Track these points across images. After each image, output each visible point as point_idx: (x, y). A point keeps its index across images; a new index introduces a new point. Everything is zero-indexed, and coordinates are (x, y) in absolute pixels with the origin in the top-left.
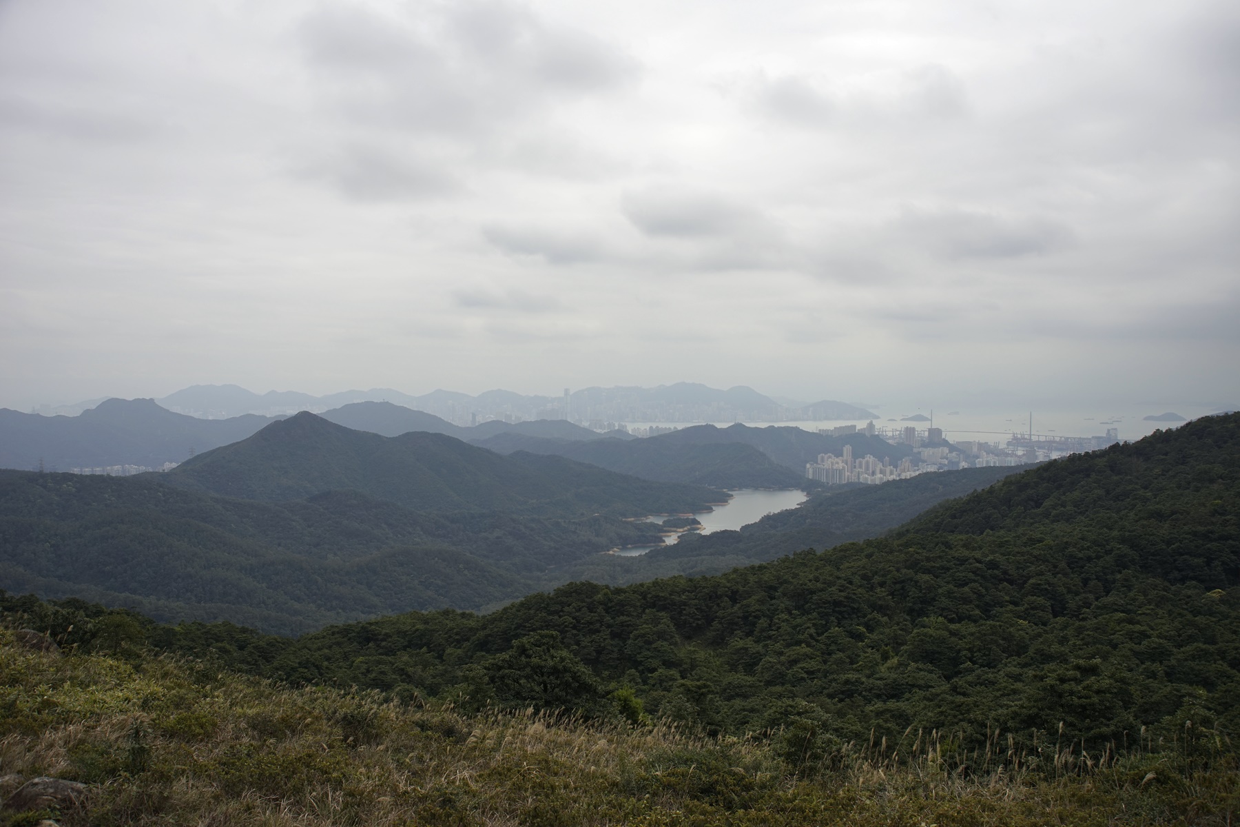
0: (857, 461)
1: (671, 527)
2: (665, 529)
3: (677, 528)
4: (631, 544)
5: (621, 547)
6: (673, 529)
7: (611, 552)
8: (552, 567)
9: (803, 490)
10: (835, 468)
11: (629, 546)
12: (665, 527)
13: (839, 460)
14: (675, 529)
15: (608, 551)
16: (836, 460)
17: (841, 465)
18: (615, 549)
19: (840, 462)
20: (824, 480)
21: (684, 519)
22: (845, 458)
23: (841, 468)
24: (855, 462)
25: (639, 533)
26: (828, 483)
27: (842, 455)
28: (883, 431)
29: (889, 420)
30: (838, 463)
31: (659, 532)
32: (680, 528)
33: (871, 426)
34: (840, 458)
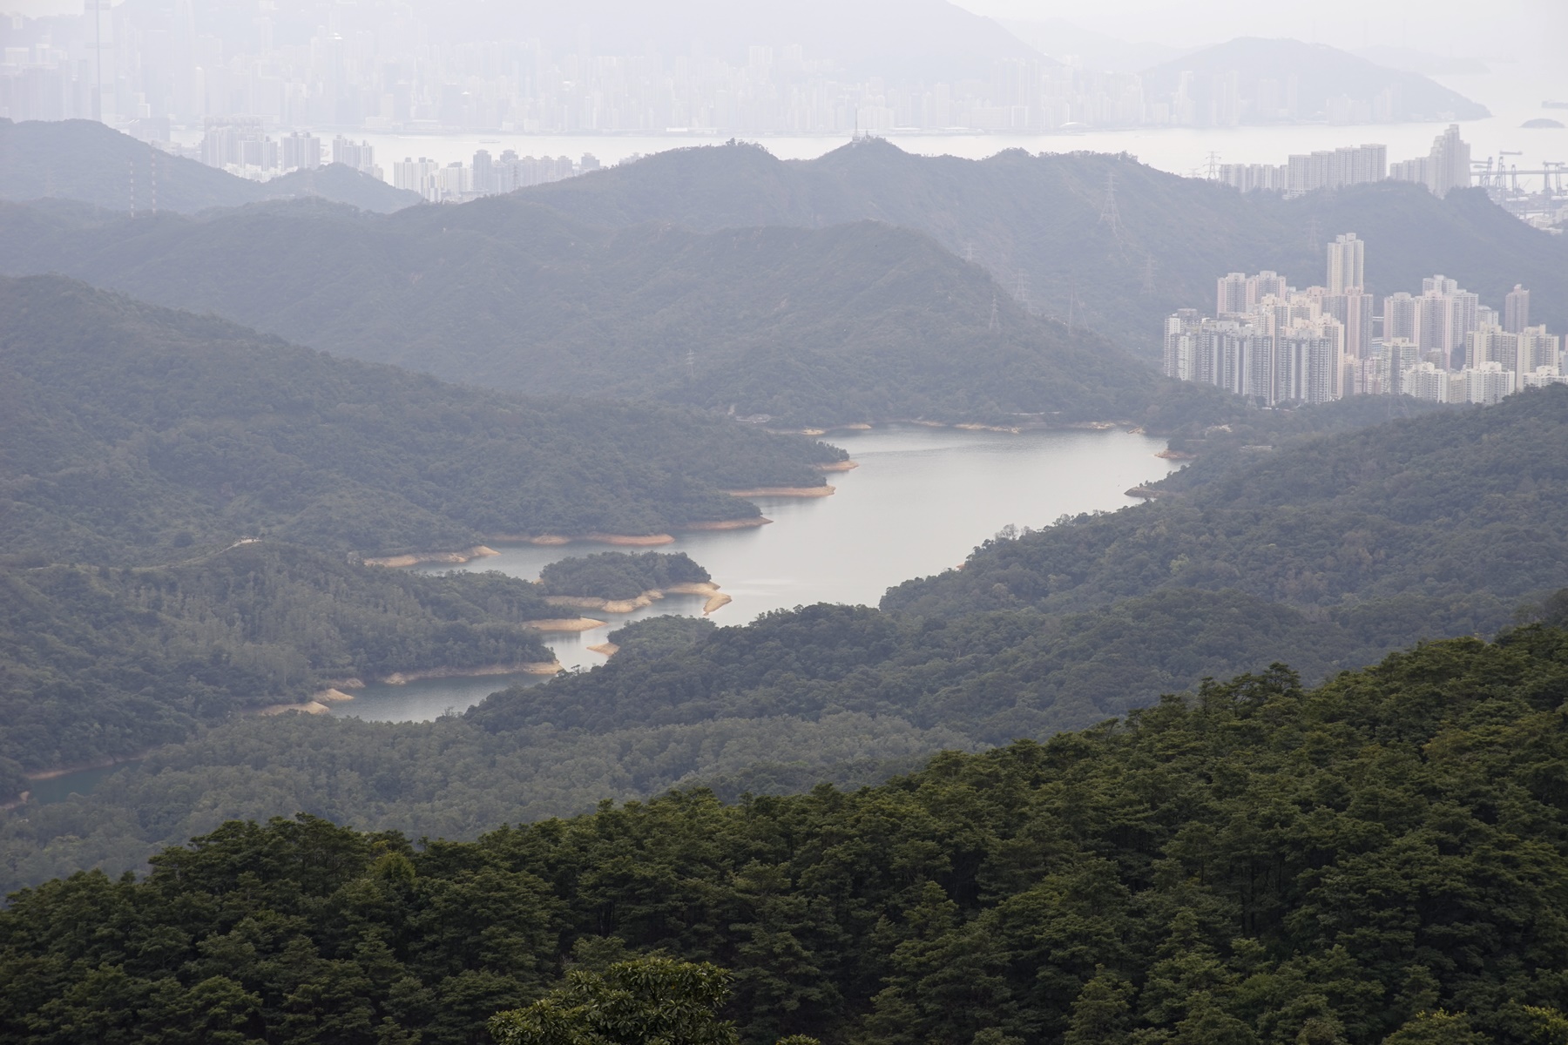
0: (1390, 304)
1: (577, 593)
2: (552, 601)
3: (606, 598)
4: (404, 670)
5: (357, 683)
6: (586, 603)
7: (315, 708)
8: (51, 774)
9: (1152, 433)
10: (1290, 332)
11: (396, 679)
12: (552, 593)
13: (1309, 299)
14: (596, 602)
15: (303, 700)
16: (1297, 298)
17: (1319, 323)
18: (334, 694)
19: (1315, 308)
20: (1243, 385)
21: (635, 560)
22: (1335, 289)
23: (1319, 333)
24: (1379, 310)
25: (441, 623)
26: (1261, 401)
27: (1322, 280)
28: (1501, 174)
29: (1529, 125)
30: (1302, 313)
31: (528, 618)
32: (620, 597)
33: (1452, 149)
34: (1316, 290)
